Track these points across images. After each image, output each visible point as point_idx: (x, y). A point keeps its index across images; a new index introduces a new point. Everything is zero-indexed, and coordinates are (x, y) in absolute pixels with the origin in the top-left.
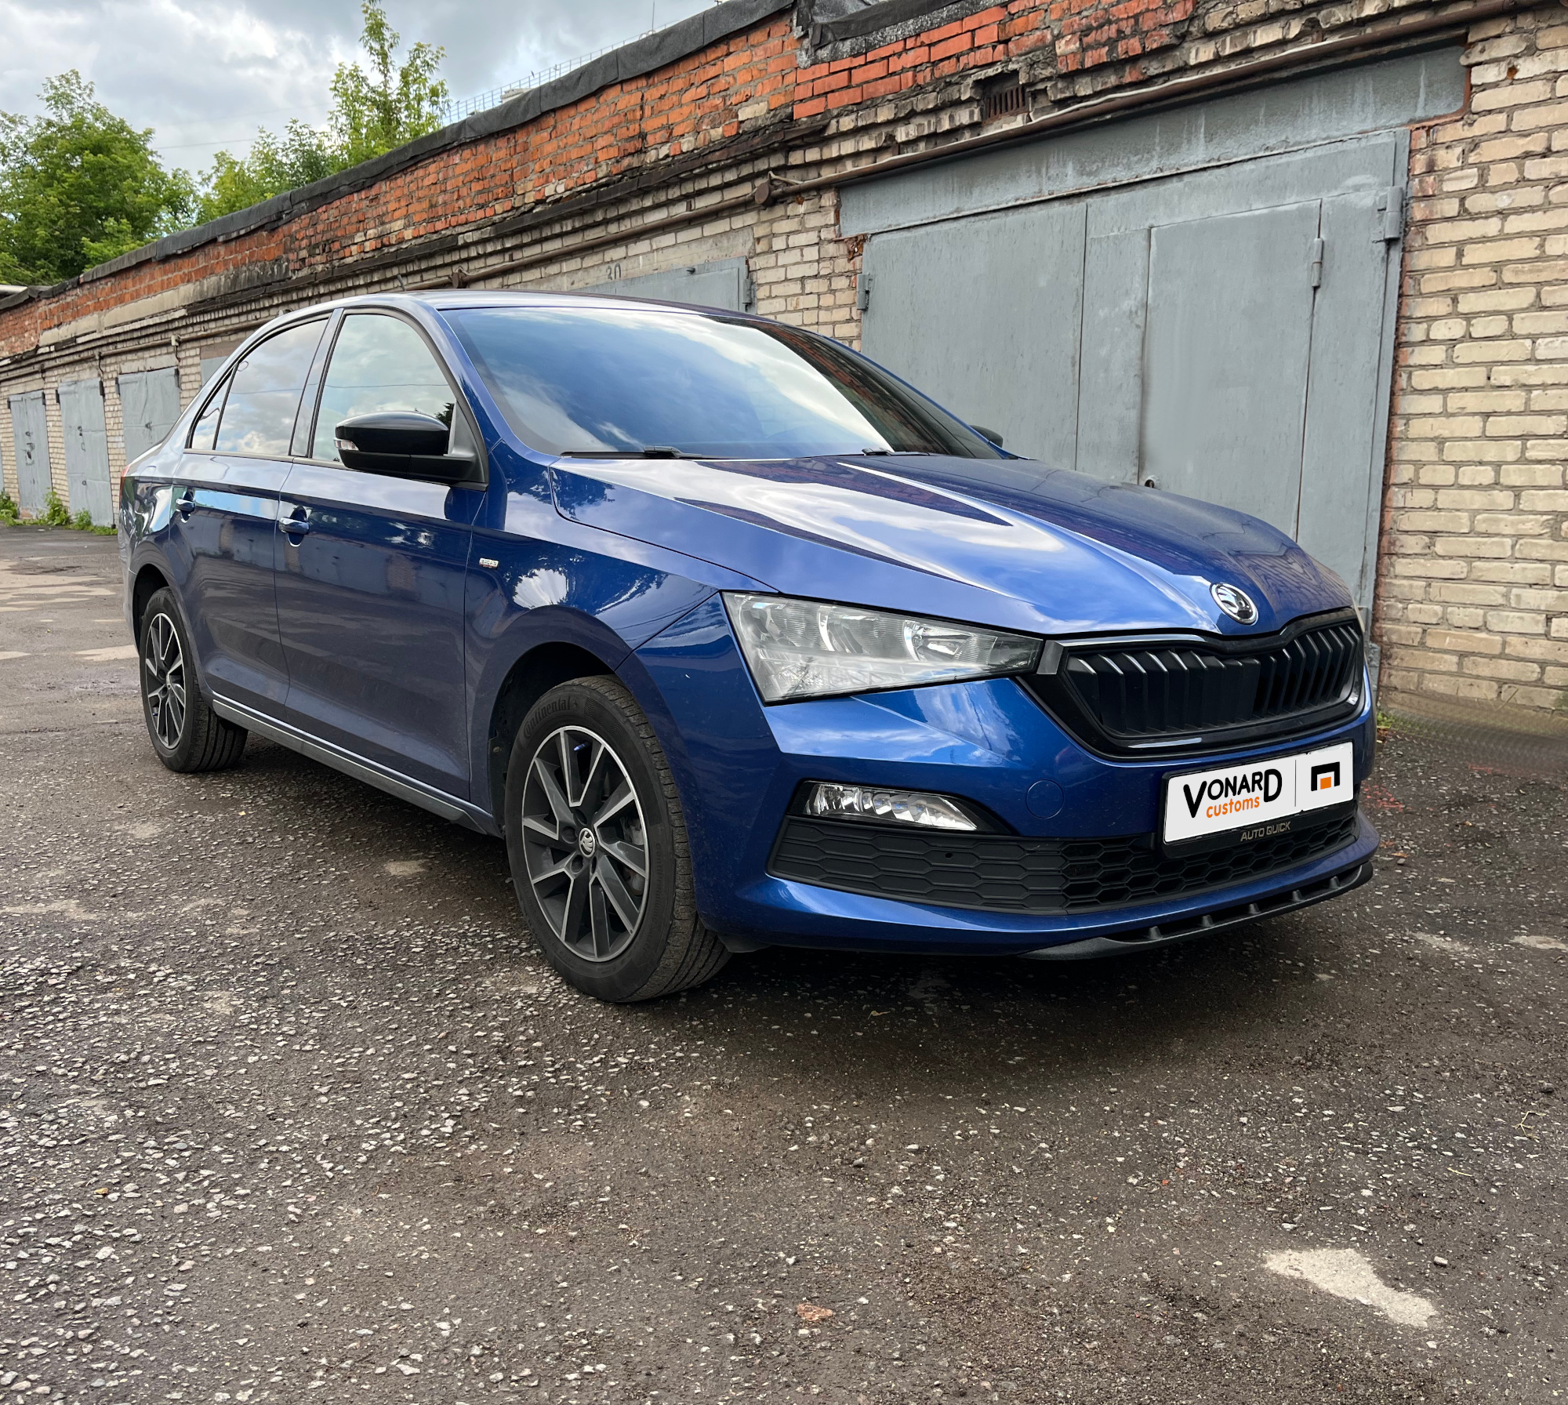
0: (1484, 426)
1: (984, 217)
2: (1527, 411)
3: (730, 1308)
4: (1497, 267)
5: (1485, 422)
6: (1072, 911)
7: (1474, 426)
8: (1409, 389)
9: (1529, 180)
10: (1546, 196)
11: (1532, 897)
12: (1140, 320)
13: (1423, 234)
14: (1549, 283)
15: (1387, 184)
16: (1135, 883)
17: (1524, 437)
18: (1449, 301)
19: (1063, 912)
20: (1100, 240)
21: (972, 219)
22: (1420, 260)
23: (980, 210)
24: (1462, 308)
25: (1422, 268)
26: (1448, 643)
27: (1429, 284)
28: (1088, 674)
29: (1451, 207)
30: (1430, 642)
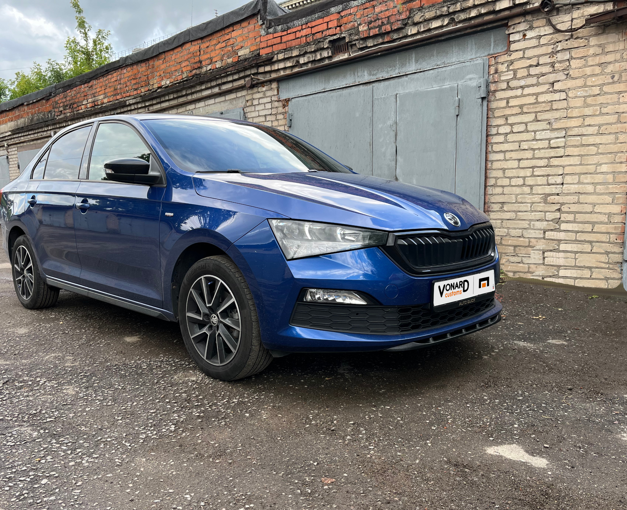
0: (519, 164)
1: (334, 91)
2: (533, 158)
3: (296, 481)
4: (521, 106)
5: (519, 162)
6: (402, 333)
7: (515, 164)
8: (492, 151)
9: (531, 75)
10: (538, 81)
11: (551, 327)
12: (394, 128)
13: (495, 95)
14: (539, 112)
15: (481, 78)
17: (533, 167)
18: (504, 119)
19: (399, 333)
20: (378, 99)
21: (330, 92)
22: (494, 105)
23: (333, 89)
24: (509, 122)
25: (494, 107)
26: (510, 242)
27: (497, 113)
28: (405, 245)
29: (504, 86)
30: (503, 242)
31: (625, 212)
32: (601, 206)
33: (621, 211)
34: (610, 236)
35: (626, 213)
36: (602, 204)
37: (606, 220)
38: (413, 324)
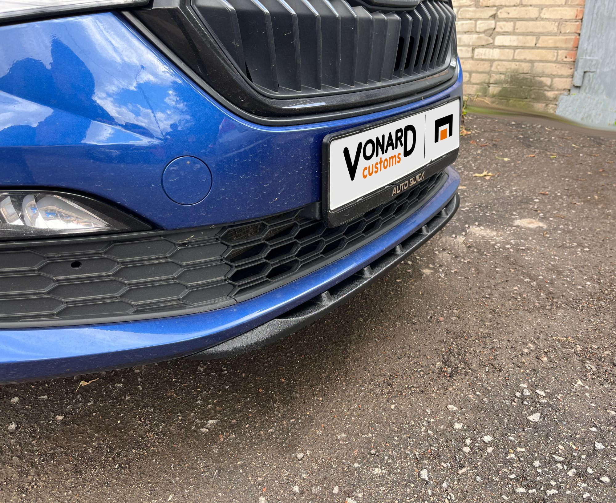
31: (581, 17)
32: (550, 9)
33: (576, 17)
34: (557, 53)
35: (582, 19)
36: (552, 6)
37: (556, 29)
38: (274, 264)
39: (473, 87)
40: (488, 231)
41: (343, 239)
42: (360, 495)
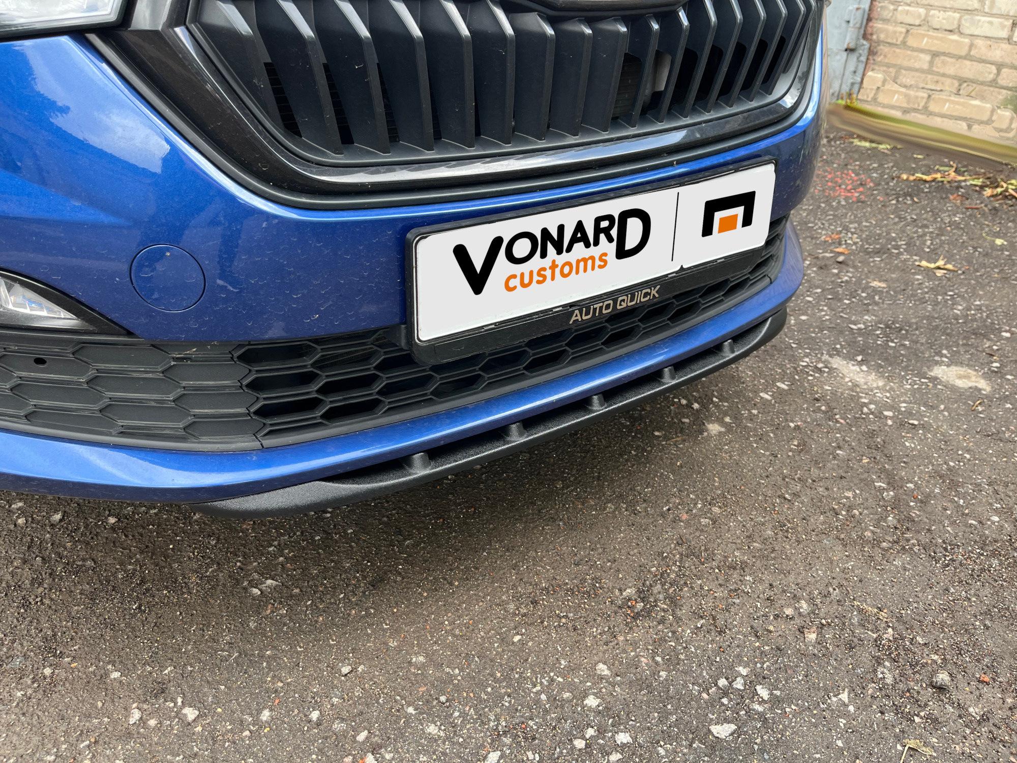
16: (388, 391)
19: (256, 444)
26: (925, 43)
30: (911, 42)
38: (332, 401)
39: (999, 93)
40: (873, 376)
41: (479, 376)
42: (388, 756)
